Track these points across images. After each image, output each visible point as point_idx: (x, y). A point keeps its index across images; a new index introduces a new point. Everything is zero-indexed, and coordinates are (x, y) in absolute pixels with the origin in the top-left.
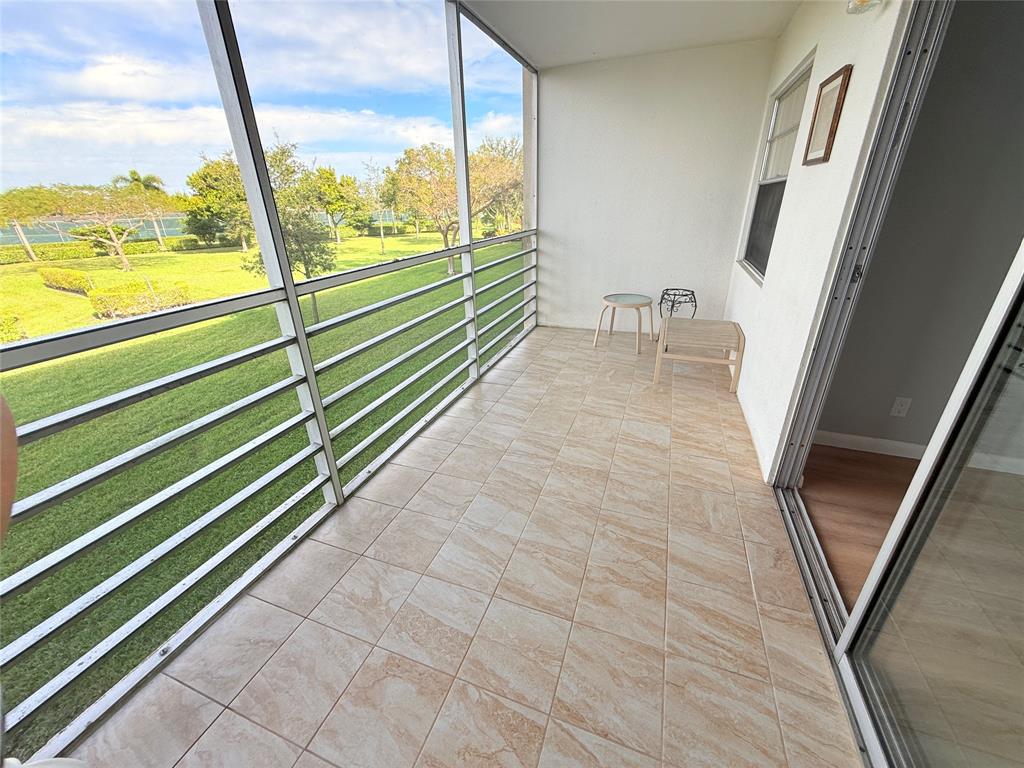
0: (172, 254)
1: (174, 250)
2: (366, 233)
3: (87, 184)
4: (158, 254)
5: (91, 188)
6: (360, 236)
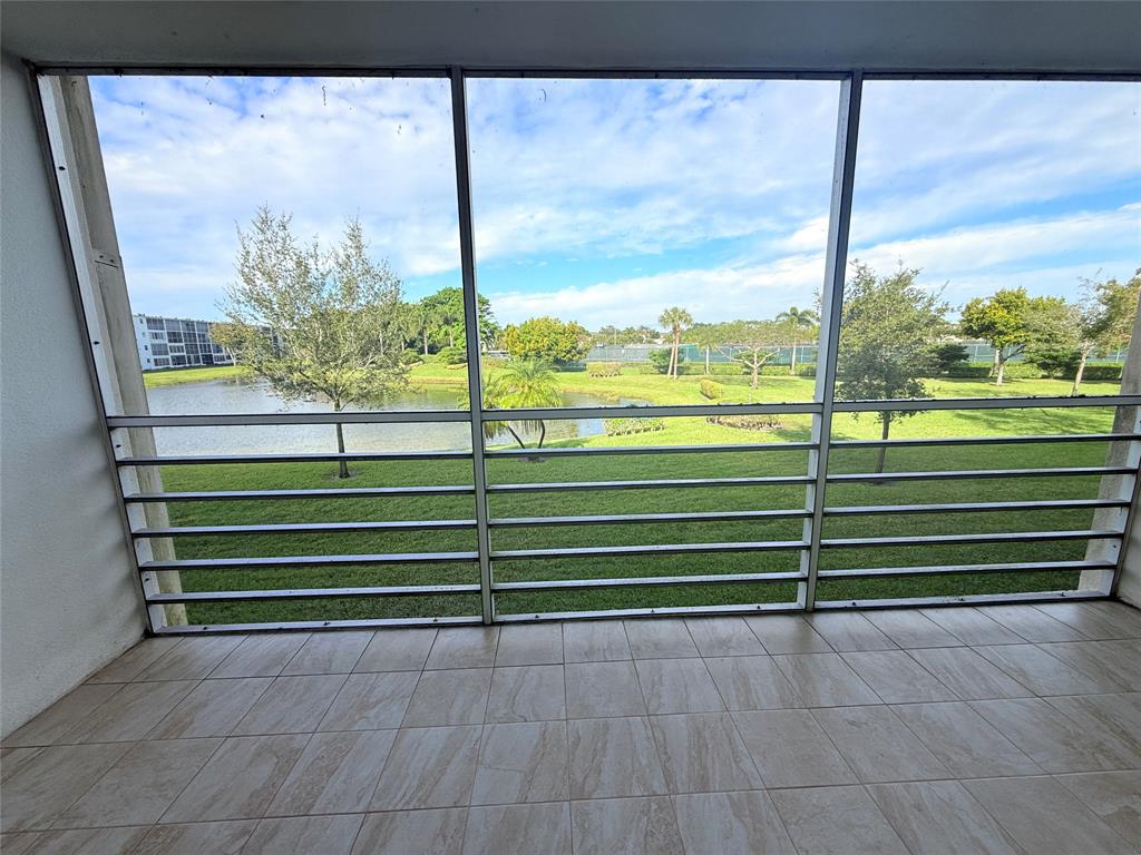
0: (797, 378)
1: (801, 375)
2: (1060, 374)
3: (753, 320)
4: (787, 377)
5: (756, 323)
6: (1044, 377)
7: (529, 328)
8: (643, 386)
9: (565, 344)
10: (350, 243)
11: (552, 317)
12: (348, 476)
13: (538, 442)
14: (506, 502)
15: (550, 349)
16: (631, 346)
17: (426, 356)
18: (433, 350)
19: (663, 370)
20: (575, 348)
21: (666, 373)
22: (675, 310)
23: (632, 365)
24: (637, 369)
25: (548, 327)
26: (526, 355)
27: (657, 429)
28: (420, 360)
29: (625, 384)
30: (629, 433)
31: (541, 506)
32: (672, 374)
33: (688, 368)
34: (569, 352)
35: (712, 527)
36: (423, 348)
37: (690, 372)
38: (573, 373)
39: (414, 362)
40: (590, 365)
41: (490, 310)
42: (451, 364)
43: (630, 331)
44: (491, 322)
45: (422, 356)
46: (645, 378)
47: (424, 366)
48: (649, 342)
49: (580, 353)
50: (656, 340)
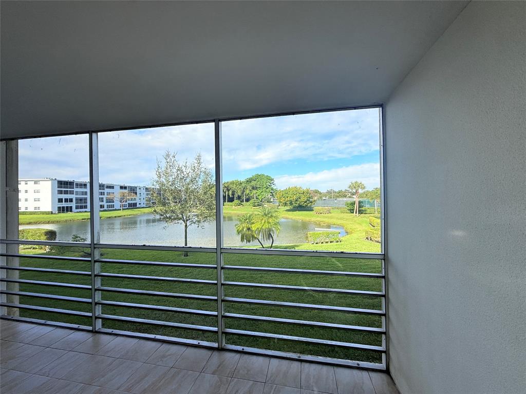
7: (287, 192)
8: (341, 219)
9: (303, 199)
10: (196, 162)
11: (298, 187)
12: (187, 256)
13: (270, 245)
14: (246, 274)
15: (297, 201)
16: (341, 199)
17: (244, 203)
18: (247, 200)
19: (352, 211)
20: (309, 200)
21: (353, 213)
22: (356, 182)
23: (338, 208)
24: (339, 211)
25: (296, 190)
26: (286, 203)
27: (337, 242)
28: (242, 205)
29: (331, 218)
30: (322, 243)
31: (261, 277)
32: (356, 213)
33: (366, 210)
34: (306, 202)
35: (341, 297)
36: (243, 200)
37: (367, 212)
38: (308, 212)
39: (239, 205)
40: (315, 208)
41: (274, 183)
42: (254, 206)
43: (339, 192)
44: (275, 188)
45: (242, 203)
46: (342, 215)
47: (243, 208)
48: (350, 197)
49: (311, 202)
50: (354, 196)
